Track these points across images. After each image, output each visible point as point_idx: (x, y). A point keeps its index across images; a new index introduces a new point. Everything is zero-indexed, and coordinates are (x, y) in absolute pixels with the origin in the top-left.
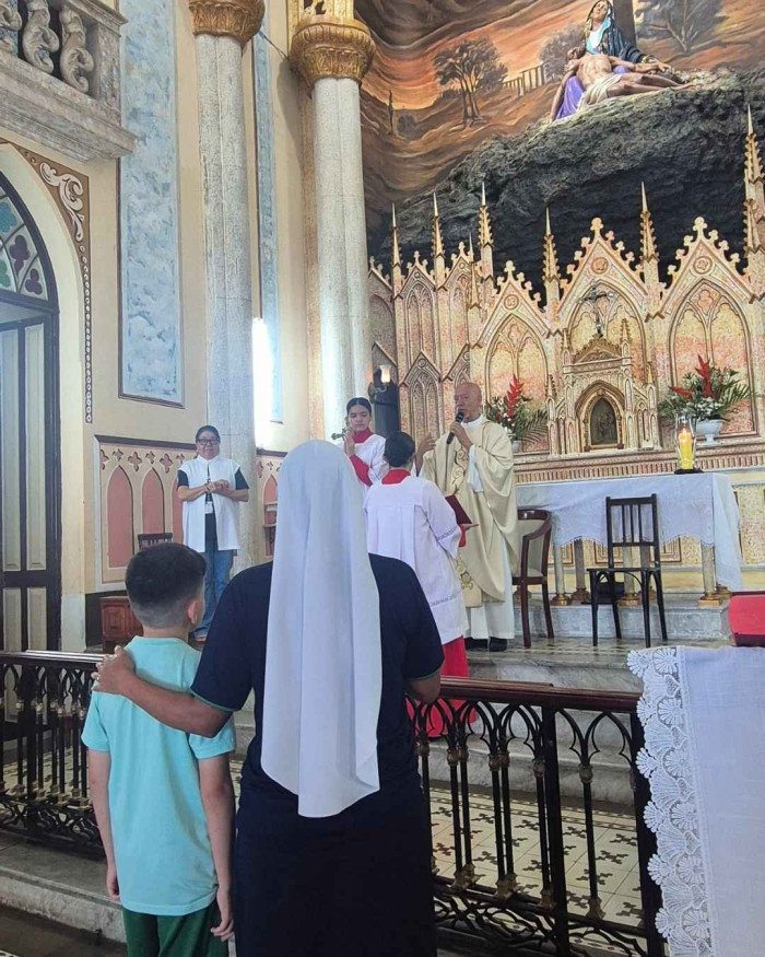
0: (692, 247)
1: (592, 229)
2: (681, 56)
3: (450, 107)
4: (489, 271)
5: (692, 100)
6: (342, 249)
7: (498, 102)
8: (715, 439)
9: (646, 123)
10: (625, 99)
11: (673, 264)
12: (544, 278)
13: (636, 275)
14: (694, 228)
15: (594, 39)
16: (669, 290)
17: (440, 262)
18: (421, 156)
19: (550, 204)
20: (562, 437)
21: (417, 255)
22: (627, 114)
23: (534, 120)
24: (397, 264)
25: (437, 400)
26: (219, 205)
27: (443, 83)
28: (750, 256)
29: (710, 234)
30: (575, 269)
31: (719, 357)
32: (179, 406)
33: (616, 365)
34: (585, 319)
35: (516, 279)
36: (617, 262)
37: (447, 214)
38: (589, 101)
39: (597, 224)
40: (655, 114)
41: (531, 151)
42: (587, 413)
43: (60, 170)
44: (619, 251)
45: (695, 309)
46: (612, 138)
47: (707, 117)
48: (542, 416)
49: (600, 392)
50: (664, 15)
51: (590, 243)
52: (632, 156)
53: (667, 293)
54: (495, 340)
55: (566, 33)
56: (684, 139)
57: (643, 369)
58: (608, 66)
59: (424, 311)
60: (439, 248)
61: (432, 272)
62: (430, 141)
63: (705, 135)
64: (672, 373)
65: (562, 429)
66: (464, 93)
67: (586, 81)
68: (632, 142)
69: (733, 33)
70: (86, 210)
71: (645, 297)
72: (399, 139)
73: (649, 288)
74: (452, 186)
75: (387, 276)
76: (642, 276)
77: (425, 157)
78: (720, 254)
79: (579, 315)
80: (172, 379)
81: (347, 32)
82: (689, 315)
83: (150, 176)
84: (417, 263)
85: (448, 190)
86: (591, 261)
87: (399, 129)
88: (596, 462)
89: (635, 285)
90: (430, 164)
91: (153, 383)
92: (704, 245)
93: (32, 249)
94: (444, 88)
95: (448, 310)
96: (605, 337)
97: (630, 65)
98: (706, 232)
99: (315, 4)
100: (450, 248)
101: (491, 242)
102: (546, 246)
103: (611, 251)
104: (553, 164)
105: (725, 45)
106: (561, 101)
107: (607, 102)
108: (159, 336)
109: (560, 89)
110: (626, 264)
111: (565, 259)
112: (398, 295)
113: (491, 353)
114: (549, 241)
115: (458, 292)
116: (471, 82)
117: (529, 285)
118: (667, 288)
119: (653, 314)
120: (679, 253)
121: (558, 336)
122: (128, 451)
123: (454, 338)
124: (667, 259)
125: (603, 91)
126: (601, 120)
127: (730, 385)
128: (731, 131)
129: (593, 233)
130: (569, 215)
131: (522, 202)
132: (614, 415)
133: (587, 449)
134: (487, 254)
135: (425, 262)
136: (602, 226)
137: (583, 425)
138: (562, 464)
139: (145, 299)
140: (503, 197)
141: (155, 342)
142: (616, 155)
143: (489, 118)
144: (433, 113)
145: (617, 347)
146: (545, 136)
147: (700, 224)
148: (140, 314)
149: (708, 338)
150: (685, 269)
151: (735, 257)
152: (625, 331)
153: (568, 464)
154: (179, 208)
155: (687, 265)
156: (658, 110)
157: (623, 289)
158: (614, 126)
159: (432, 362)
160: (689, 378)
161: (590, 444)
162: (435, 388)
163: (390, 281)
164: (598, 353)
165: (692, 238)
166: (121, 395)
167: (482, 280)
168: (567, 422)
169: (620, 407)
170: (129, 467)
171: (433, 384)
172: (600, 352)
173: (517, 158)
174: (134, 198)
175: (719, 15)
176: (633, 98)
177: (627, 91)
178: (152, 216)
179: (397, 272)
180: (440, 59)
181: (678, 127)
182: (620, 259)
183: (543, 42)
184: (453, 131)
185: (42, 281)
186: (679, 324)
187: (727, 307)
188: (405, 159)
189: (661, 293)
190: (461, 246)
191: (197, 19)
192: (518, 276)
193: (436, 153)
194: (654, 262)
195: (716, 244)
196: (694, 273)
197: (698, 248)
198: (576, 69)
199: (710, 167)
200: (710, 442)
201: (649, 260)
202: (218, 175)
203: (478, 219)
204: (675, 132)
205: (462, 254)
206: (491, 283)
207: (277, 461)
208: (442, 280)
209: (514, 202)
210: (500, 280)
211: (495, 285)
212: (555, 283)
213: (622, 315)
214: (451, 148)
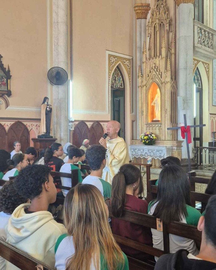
43: (206, 64)
70: (209, 71)
93: (199, 79)
122: (213, 116)
148: (215, 89)
166: (213, 106)
174: (214, 66)
185: (200, 85)
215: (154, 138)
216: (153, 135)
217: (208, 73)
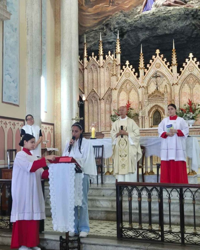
0: (188, 63)
1: (156, 53)
4: (119, 62)
5: (190, 12)
6: (70, 52)
8: (192, 126)
9: (175, 19)
11: (182, 68)
12: (139, 68)
13: (170, 70)
14: (189, 57)
16: (180, 76)
17: (101, 58)
18: (92, 14)
19: (142, 42)
20: (143, 122)
21: (93, 54)
22: (169, 14)
23: (135, 7)
24: (86, 56)
25: (98, 106)
26: (32, 36)
29: (194, 59)
30: (150, 66)
31: (195, 99)
32: (18, 106)
33: (162, 100)
34: (152, 83)
35: (130, 67)
36: (164, 65)
37: (104, 40)
38: (156, 6)
39: (158, 52)
40: (178, 16)
41: (136, 23)
42: (152, 115)
44: (165, 61)
45: (188, 83)
46: (164, 22)
47: (195, 19)
48: (137, 115)
49: (157, 108)
51: (155, 57)
52: (170, 29)
53: (179, 77)
54: (121, 88)
56: (187, 26)
57: (170, 101)
59: (95, 74)
60: (101, 52)
61: (98, 61)
62: (96, 9)
63: (194, 25)
64: (180, 103)
65: (143, 120)
68: (170, 24)
71: (172, 78)
72: (85, 7)
73: (174, 74)
74: (105, 28)
75: (82, 60)
76: (172, 70)
78: (197, 66)
79: (150, 82)
80: (16, 97)
82: (186, 85)
83: (12, 26)
84: (93, 57)
85: (103, 29)
86: (155, 64)
87: (85, 4)
88: (154, 131)
89: (169, 73)
90: (96, 18)
91: (11, 97)
92: (192, 62)
95: (104, 75)
96: (159, 90)
98: (193, 58)
100: (105, 53)
101: (120, 52)
102: (140, 57)
103: (162, 61)
104: (143, 28)
106: (146, 3)
107: (163, 8)
108: (13, 82)
110: (167, 66)
111: (146, 62)
112: (86, 68)
113: (120, 92)
114: (142, 56)
115: (107, 69)
117: (134, 70)
118: (179, 75)
119: (175, 83)
120: (184, 64)
121: (143, 88)
122: (4, 121)
123: (105, 85)
124: (180, 66)
125: (161, 4)
126: (160, 15)
127: (198, 109)
129: (156, 54)
130: (148, 46)
131: (132, 40)
132: (161, 116)
133: (151, 127)
134: (119, 56)
135: (96, 57)
136: (159, 52)
137: (150, 119)
138: (143, 131)
139: (10, 69)
140: (125, 37)
141: (12, 84)
142: (165, 28)
143: (119, 4)
145: (163, 94)
146: (141, 17)
147: (191, 55)
148: (8, 74)
149: (192, 93)
150: (185, 70)
152: (166, 89)
153: (145, 131)
154: (19, 36)
155: (187, 68)
156: (179, 15)
157: (165, 74)
158: (165, 18)
159: (97, 93)
160: (185, 105)
161: (152, 125)
162: (98, 102)
163: (83, 62)
164: (156, 95)
165: (188, 60)
166: (3, 102)
167: (117, 65)
168: (145, 118)
169: (163, 113)
170: (4, 126)
171: (97, 100)
172: (157, 95)
173: (131, 24)
174: (7, 34)
176: (171, 8)
177: (169, 5)
178: (12, 40)
179: (85, 59)
181: (186, 21)
182: (165, 64)
184: (105, 7)
186: (183, 88)
187: (198, 83)
188: (87, 15)
189: (178, 77)
190: (109, 53)
192: (130, 66)
193: (98, 14)
194: (176, 66)
195: (196, 62)
196: (188, 71)
197: (190, 63)
199: (195, 36)
200: (191, 127)
201: (174, 65)
202: (32, 25)
203: (116, 43)
204: (185, 23)
205: (110, 55)
206: (119, 67)
207: (44, 126)
208: (102, 64)
209: (129, 39)
210: (124, 67)
211: (122, 68)
212: (143, 70)
213: (165, 83)
214: (104, 13)
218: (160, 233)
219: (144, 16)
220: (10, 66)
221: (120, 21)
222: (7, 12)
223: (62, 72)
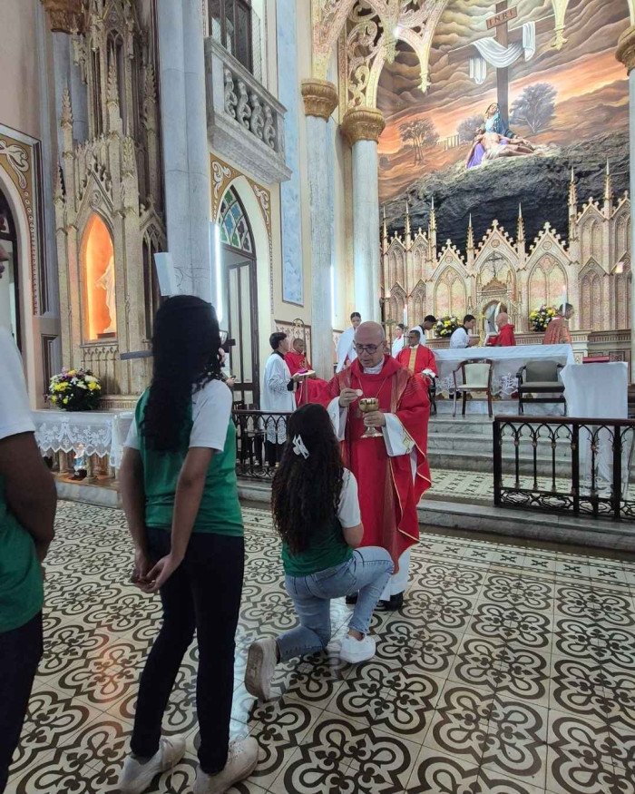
0: (543, 236)
1: (493, 225)
2: (531, 135)
3: (408, 154)
4: (434, 242)
5: (544, 162)
7: (434, 153)
9: (522, 173)
10: (509, 159)
11: (533, 245)
12: (466, 248)
13: (513, 249)
14: (544, 227)
15: (489, 123)
17: (408, 237)
18: (391, 179)
19: (469, 211)
21: (396, 233)
22: (512, 167)
23: (453, 164)
24: (386, 237)
27: (404, 140)
28: (571, 243)
29: (552, 231)
30: (483, 245)
31: (552, 291)
32: (302, 306)
33: (504, 293)
34: (486, 270)
36: (504, 242)
37: (412, 213)
38: (489, 157)
39: (495, 223)
40: (526, 168)
41: (460, 184)
43: (261, 189)
44: (505, 237)
45: (541, 267)
46: (505, 178)
47: (552, 171)
50: (524, 113)
51: (491, 232)
52: (514, 189)
53: (528, 259)
54: (440, 279)
55: (472, 118)
56: (541, 182)
58: (497, 139)
59: (399, 262)
60: (408, 230)
61: (404, 242)
62: (395, 171)
63: (550, 181)
66: (416, 147)
67: (487, 147)
68: (514, 181)
69: (559, 125)
70: (269, 209)
71: (518, 260)
72: (380, 170)
73: (519, 255)
74: (409, 197)
75: (380, 243)
76: (516, 249)
77: (394, 180)
78: (556, 241)
79: (484, 268)
80: (299, 294)
81: (375, 116)
82: (538, 270)
83: (291, 190)
84: (396, 238)
85: (407, 198)
86: (491, 241)
87: (380, 164)
89: (512, 254)
90: (397, 183)
91: (293, 294)
92: (548, 236)
93: (246, 228)
94: (405, 143)
95: (412, 261)
96: (497, 279)
97: (507, 138)
98: (550, 230)
99: (355, 98)
100: (414, 230)
101: (436, 228)
102: (468, 232)
103: (502, 236)
104: (471, 190)
105: (555, 131)
106: (472, 155)
108: (295, 272)
109: (471, 150)
110: (509, 244)
111: (478, 240)
112: (386, 253)
113: (437, 285)
114: (470, 230)
115: (417, 253)
116: (419, 141)
117: (458, 252)
118: (529, 256)
119: (521, 268)
120: (536, 240)
121: (473, 277)
122: (285, 327)
123: (414, 276)
124: (529, 242)
125: (497, 153)
126: (497, 169)
128: (562, 179)
129: (493, 227)
130: (480, 216)
131: (454, 209)
134: (433, 235)
135: (400, 237)
136: (497, 224)
139: (290, 253)
140: (443, 206)
141: (294, 275)
142: (506, 188)
143: (428, 161)
144: (398, 156)
145: (504, 285)
146: (467, 175)
147: (547, 225)
148: (288, 261)
149: (547, 281)
150: (538, 247)
151: (564, 243)
152: (509, 277)
154: (301, 207)
155: (540, 245)
156: (528, 166)
157: (506, 256)
158: (505, 173)
159: (402, 287)
162: (403, 301)
163: (382, 246)
164: (494, 287)
165: (542, 232)
166: (283, 301)
167: (431, 247)
171: (402, 299)
172: (496, 287)
173: (451, 186)
174: (285, 203)
175: (552, 115)
176: (514, 158)
177: (510, 154)
178: (292, 212)
179: (385, 241)
180: (403, 127)
181: (538, 175)
182: (506, 241)
183: (460, 122)
184: (409, 167)
185: (250, 244)
186: (533, 274)
187: (557, 266)
188: (383, 180)
189: (526, 259)
190: (420, 230)
191: (307, 107)
192: (453, 247)
193: (398, 178)
194: (524, 243)
195: (555, 235)
196: (543, 250)
198: (480, 141)
199: (552, 197)
201: (521, 242)
202: (317, 190)
203: (429, 216)
204: (536, 177)
205: (420, 234)
206: (435, 250)
207: (335, 334)
208: (409, 247)
209: (450, 208)
210: (443, 248)
211: (439, 250)
212: (472, 251)
213: (506, 269)
214: (407, 176)
215: (92, 386)
216: (88, 378)
217: (266, 214)
218: (572, 499)
219: (472, 172)
220: (291, 250)
221: (432, 185)
222: (287, 169)
223: (356, 260)
